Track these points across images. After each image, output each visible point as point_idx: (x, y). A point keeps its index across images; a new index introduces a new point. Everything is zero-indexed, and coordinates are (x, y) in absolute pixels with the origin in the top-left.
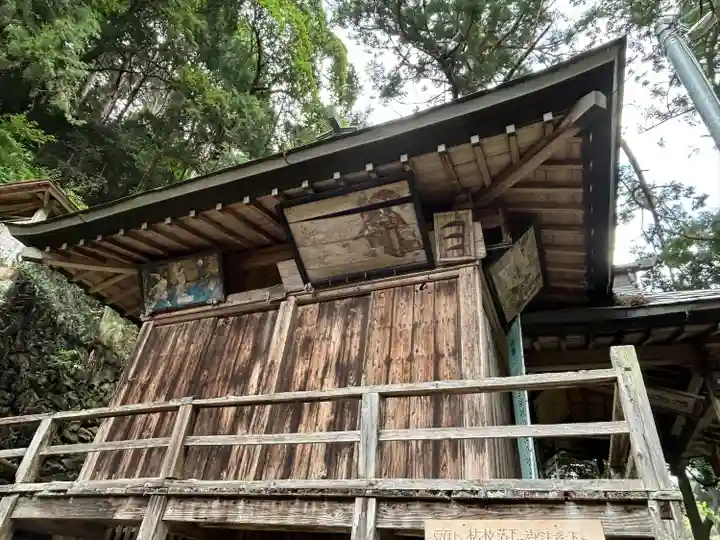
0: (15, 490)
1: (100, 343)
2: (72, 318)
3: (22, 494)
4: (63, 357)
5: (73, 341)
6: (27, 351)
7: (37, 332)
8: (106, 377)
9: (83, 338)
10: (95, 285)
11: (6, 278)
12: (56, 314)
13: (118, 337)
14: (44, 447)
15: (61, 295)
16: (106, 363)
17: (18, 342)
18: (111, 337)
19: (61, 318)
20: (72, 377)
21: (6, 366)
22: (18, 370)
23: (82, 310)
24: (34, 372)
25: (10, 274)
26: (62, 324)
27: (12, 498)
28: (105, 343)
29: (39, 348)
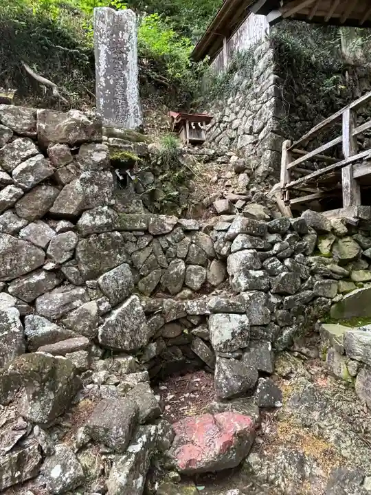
0: (347, 161)
1: (349, 65)
2: (321, 55)
3: (354, 162)
4: (328, 85)
5: (329, 72)
6: (304, 92)
7: (304, 76)
8: (364, 88)
9: (335, 66)
10: (327, 12)
11: (268, 49)
12: (309, 58)
13: (359, 54)
14: (354, 130)
15: (305, 43)
16: (360, 78)
17: (296, 87)
18: (355, 57)
19: (313, 58)
20: (340, 97)
21: (297, 105)
22: (305, 106)
23: (324, 47)
24: (315, 103)
25: (268, 46)
26: (316, 63)
27: (348, 167)
28: (353, 64)
29: (309, 86)
